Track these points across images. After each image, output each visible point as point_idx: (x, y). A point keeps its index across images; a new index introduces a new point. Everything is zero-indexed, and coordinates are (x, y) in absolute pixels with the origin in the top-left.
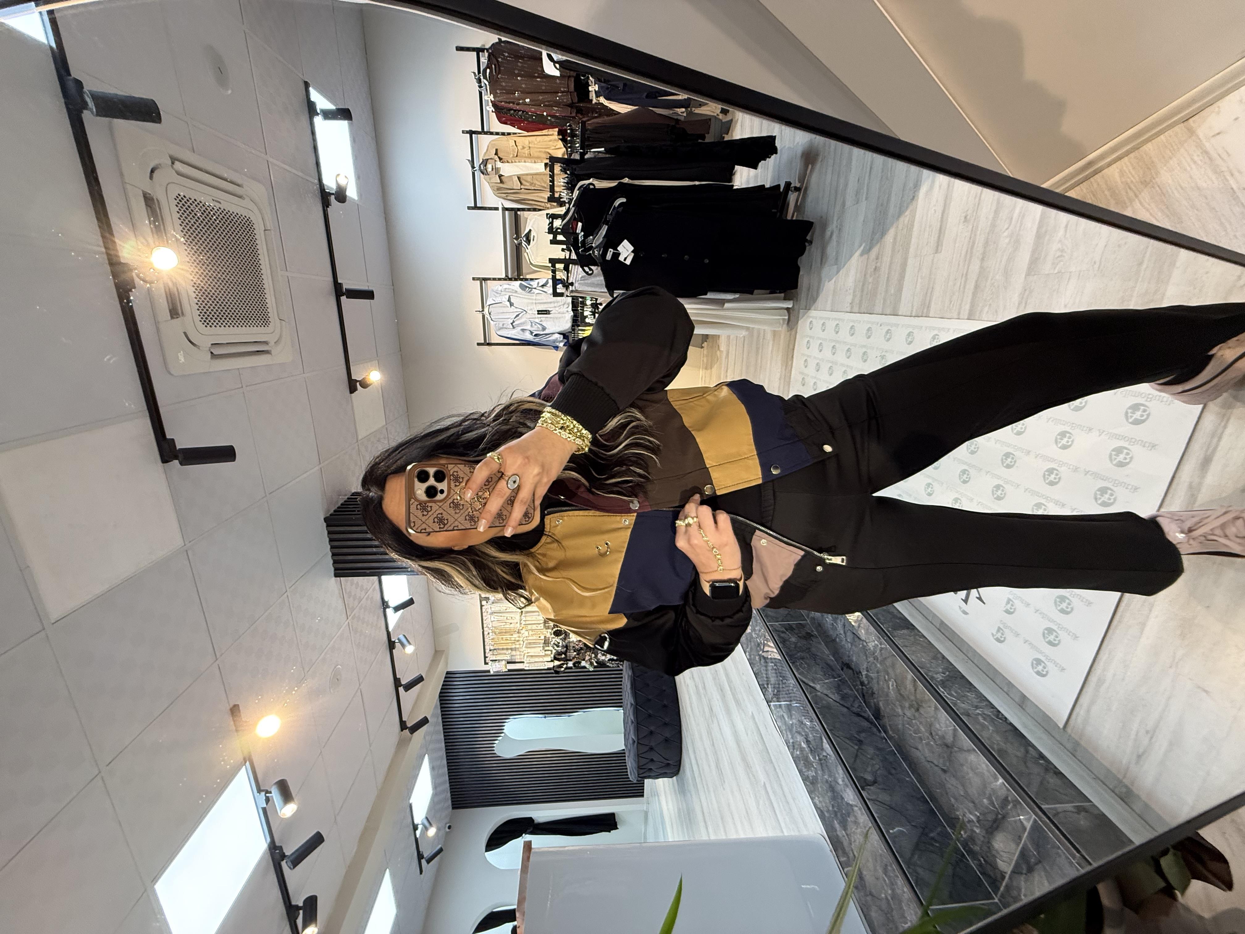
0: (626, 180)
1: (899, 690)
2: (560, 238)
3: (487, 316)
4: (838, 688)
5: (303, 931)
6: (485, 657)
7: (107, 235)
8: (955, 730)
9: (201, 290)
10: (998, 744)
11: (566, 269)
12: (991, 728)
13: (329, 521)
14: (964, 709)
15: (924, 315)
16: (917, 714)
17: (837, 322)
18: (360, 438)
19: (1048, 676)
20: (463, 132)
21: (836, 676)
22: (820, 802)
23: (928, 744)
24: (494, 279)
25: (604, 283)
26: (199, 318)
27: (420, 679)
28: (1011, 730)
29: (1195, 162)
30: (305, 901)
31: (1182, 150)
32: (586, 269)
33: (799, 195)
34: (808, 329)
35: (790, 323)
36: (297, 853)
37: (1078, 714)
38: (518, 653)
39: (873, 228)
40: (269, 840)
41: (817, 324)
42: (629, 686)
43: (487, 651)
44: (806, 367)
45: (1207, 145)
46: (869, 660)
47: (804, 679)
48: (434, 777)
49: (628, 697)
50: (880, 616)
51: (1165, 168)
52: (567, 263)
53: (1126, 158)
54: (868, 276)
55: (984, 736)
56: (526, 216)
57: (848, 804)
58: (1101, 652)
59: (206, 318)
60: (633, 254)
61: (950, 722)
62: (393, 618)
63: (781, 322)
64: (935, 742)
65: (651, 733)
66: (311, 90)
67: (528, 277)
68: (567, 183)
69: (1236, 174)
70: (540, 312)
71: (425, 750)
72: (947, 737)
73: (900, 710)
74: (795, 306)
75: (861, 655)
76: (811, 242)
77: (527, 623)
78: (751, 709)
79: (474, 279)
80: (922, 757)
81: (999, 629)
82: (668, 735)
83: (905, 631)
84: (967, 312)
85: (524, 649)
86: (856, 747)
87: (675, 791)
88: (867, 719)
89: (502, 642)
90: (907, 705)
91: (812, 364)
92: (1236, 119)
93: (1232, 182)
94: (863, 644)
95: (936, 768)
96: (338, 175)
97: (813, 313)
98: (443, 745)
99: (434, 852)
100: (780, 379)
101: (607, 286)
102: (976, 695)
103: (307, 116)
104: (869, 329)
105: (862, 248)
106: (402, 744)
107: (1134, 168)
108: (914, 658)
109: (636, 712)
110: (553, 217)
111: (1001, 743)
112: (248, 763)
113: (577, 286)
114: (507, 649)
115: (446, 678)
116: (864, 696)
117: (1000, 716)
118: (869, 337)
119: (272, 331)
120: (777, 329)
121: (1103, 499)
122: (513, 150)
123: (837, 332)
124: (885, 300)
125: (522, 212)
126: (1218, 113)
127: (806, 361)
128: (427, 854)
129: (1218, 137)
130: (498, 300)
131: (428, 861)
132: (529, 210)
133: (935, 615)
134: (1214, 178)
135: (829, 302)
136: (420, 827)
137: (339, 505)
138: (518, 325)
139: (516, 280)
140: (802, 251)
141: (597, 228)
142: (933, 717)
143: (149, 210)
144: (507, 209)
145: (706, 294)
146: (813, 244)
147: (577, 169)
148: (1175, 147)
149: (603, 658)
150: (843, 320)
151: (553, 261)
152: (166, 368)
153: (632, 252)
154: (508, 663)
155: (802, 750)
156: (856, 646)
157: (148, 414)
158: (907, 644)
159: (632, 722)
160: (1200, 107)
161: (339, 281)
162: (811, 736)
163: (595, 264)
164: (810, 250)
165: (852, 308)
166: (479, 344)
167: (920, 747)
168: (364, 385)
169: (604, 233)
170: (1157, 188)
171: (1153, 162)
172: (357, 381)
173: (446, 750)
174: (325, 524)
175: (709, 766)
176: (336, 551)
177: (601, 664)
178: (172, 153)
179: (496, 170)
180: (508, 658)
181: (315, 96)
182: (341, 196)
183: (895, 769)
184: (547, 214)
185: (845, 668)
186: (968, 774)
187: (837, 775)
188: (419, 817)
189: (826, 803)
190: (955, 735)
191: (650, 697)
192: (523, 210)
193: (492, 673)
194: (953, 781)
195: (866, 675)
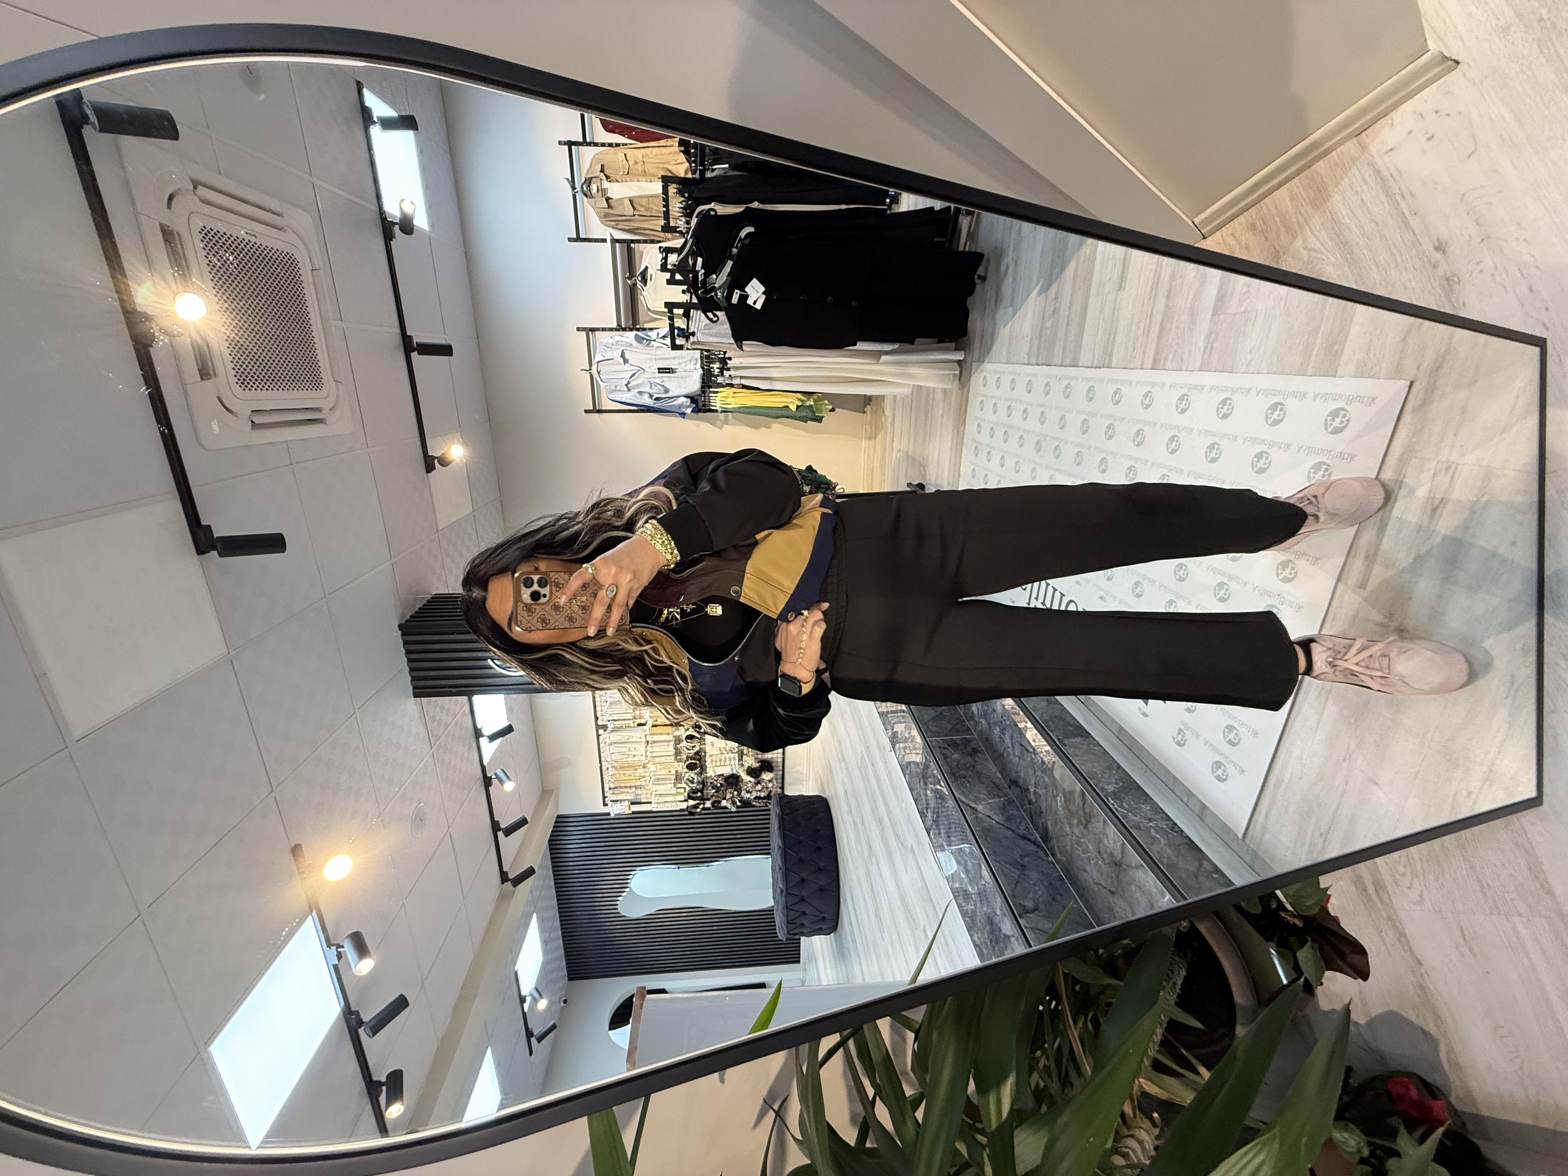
0: (755, 205)
1: (1067, 806)
2: (678, 277)
3: (596, 376)
4: (1003, 809)
5: (386, 1109)
6: (604, 797)
7: (119, 277)
8: (1123, 845)
9: (236, 345)
10: (1168, 858)
11: (687, 315)
12: (1163, 841)
13: (406, 629)
14: (1134, 821)
15: (1106, 365)
16: (1085, 832)
17: (1013, 377)
18: (440, 527)
19: (1226, 782)
20: (560, 143)
21: (1002, 795)
22: (979, 938)
23: (1096, 864)
24: (604, 329)
25: (730, 332)
26: (236, 380)
27: (523, 822)
28: (1186, 844)
29: (1367, 183)
30: (389, 1076)
31: (1354, 170)
32: (710, 315)
33: (971, 221)
34: (982, 386)
35: (962, 379)
36: (376, 1020)
37: (1257, 822)
38: (644, 791)
39: (1052, 262)
40: (342, 1003)
41: (992, 380)
42: (776, 826)
43: (606, 789)
44: (979, 433)
45: (1378, 161)
46: (1037, 774)
47: (964, 800)
48: (545, 943)
49: (776, 841)
50: (1050, 723)
51: (1336, 190)
52: (687, 308)
53: (1297, 179)
54: (1047, 319)
55: (1153, 851)
56: (641, 249)
57: (1005, 935)
58: (1280, 749)
59: (244, 380)
60: (764, 297)
61: (1119, 837)
62: (489, 749)
63: (951, 377)
64: (1104, 861)
65: (803, 881)
66: (366, 92)
67: (646, 326)
68: (684, 208)
69: (1408, 197)
70: (661, 370)
71: (533, 908)
72: (1116, 854)
73: (1068, 829)
74: (969, 360)
75: (1029, 769)
76: (983, 279)
77: (655, 755)
78: (910, 840)
79: (578, 329)
80: (1090, 880)
81: (1180, 730)
82: (823, 883)
83: (1079, 739)
84: (1151, 361)
85: (651, 786)
86: (1018, 873)
87: (833, 953)
88: (1035, 843)
89: (624, 778)
90: (1075, 822)
91: (986, 431)
92: (1409, 133)
93: (1403, 206)
94: (1031, 758)
95: (1104, 891)
96: (403, 200)
97: (987, 366)
98: (555, 902)
99: (546, 1028)
100: (951, 449)
101: (734, 336)
102: (1151, 807)
103: (362, 126)
104: (1047, 384)
105: (1040, 285)
106: (503, 899)
107: (1304, 190)
108: (1083, 767)
109: (785, 856)
110: (668, 251)
111: (1173, 858)
112: (314, 912)
113: (699, 336)
114: (631, 787)
115: (556, 822)
116: (1031, 817)
117: (1176, 829)
118: (1047, 394)
119: (326, 395)
120: (947, 387)
121: (1284, 574)
122: (624, 166)
123: (1013, 390)
124: (1064, 349)
125: (636, 245)
126: (1392, 125)
127: (979, 425)
128: (537, 1032)
129: (1391, 154)
130: (609, 355)
131: (540, 1039)
132: (645, 242)
133: (1114, 721)
134: (1384, 200)
135: (1004, 352)
136: (528, 999)
137: (417, 609)
138: (635, 387)
139: (631, 330)
140: (971, 289)
141: (722, 264)
142: (1101, 833)
143: (168, 246)
144: (618, 241)
145: (855, 345)
146: (987, 281)
147: (696, 191)
148: (1347, 166)
149: (748, 795)
150: (1020, 374)
151: (670, 306)
152: (197, 439)
153: (764, 293)
154: (632, 803)
155: (961, 881)
156: (1024, 760)
157: (178, 497)
158: (1078, 753)
159: (780, 868)
160: (1371, 119)
161: (408, 334)
162: (969, 863)
163: (721, 310)
164: (983, 288)
165: (1029, 358)
166: (586, 411)
167: (1088, 869)
168: (444, 463)
169: (729, 270)
170: (1329, 214)
171: (1323, 182)
172: (434, 458)
173: (559, 908)
174: (400, 633)
175: (868, 915)
176: (415, 665)
177: (746, 803)
178: (194, 177)
179: (603, 191)
180: (631, 797)
181: (371, 100)
182: (407, 226)
183: (1061, 895)
184: (660, 248)
185: (1013, 787)
186: (1135, 893)
187: (995, 906)
188: (527, 986)
189: (984, 938)
190: (1123, 852)
191: (802, 838)
192: (638, 241)
193: (612, 815)
194: (1122, 903)
195: (1035, 791)
